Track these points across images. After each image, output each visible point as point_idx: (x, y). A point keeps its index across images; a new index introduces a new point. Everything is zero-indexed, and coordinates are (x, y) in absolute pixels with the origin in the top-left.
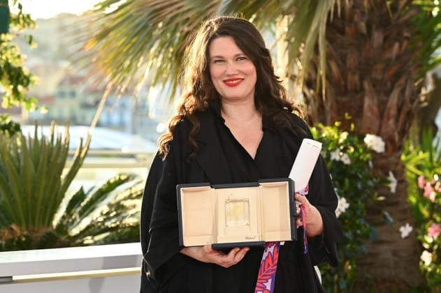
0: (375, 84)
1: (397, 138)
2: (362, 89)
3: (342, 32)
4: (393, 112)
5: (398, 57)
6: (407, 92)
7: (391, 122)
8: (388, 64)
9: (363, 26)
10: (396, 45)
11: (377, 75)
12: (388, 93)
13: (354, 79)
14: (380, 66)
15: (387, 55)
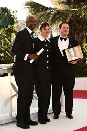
0: (77, 32)
1: (81, 42)
2: (75, 34)
3: (71, 24)
4: (80, 37)
5: (81, 28)
6: (83, 34)
7: (80, 39)
8: (79, 29)
9: (75, 22)
10: (80, 26)
11: (77, 31)
12: (79, 34)
13: (73, 32)
14: (78, 30)
15: (79, 27)
